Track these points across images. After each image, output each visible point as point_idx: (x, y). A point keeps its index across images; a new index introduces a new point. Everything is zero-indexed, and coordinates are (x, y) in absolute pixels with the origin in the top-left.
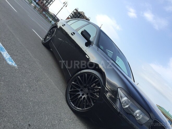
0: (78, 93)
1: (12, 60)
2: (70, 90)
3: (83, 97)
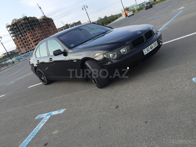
1: (60, 110)
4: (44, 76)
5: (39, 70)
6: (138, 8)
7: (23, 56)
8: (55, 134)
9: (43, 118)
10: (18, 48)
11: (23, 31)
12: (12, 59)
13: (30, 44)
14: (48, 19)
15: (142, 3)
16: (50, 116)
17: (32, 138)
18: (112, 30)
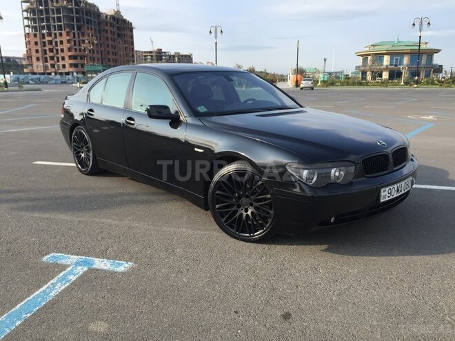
0: (237, 215)
1: (117, 262)
2: (223, 220)
3: (249, 213)
4: (88, 151)
5: (81, 133)
6: (325, 79)
7: (32, 79)
8: (96, 333)
9: (64, 267)
10: (29, 57)
11: (56, 24)
12: (6, 75)
13: (60, 59)
14: (124, 21)
15: (336, 73)
16: (86, 269)
17: (26, 320)
18: (301, 109)
